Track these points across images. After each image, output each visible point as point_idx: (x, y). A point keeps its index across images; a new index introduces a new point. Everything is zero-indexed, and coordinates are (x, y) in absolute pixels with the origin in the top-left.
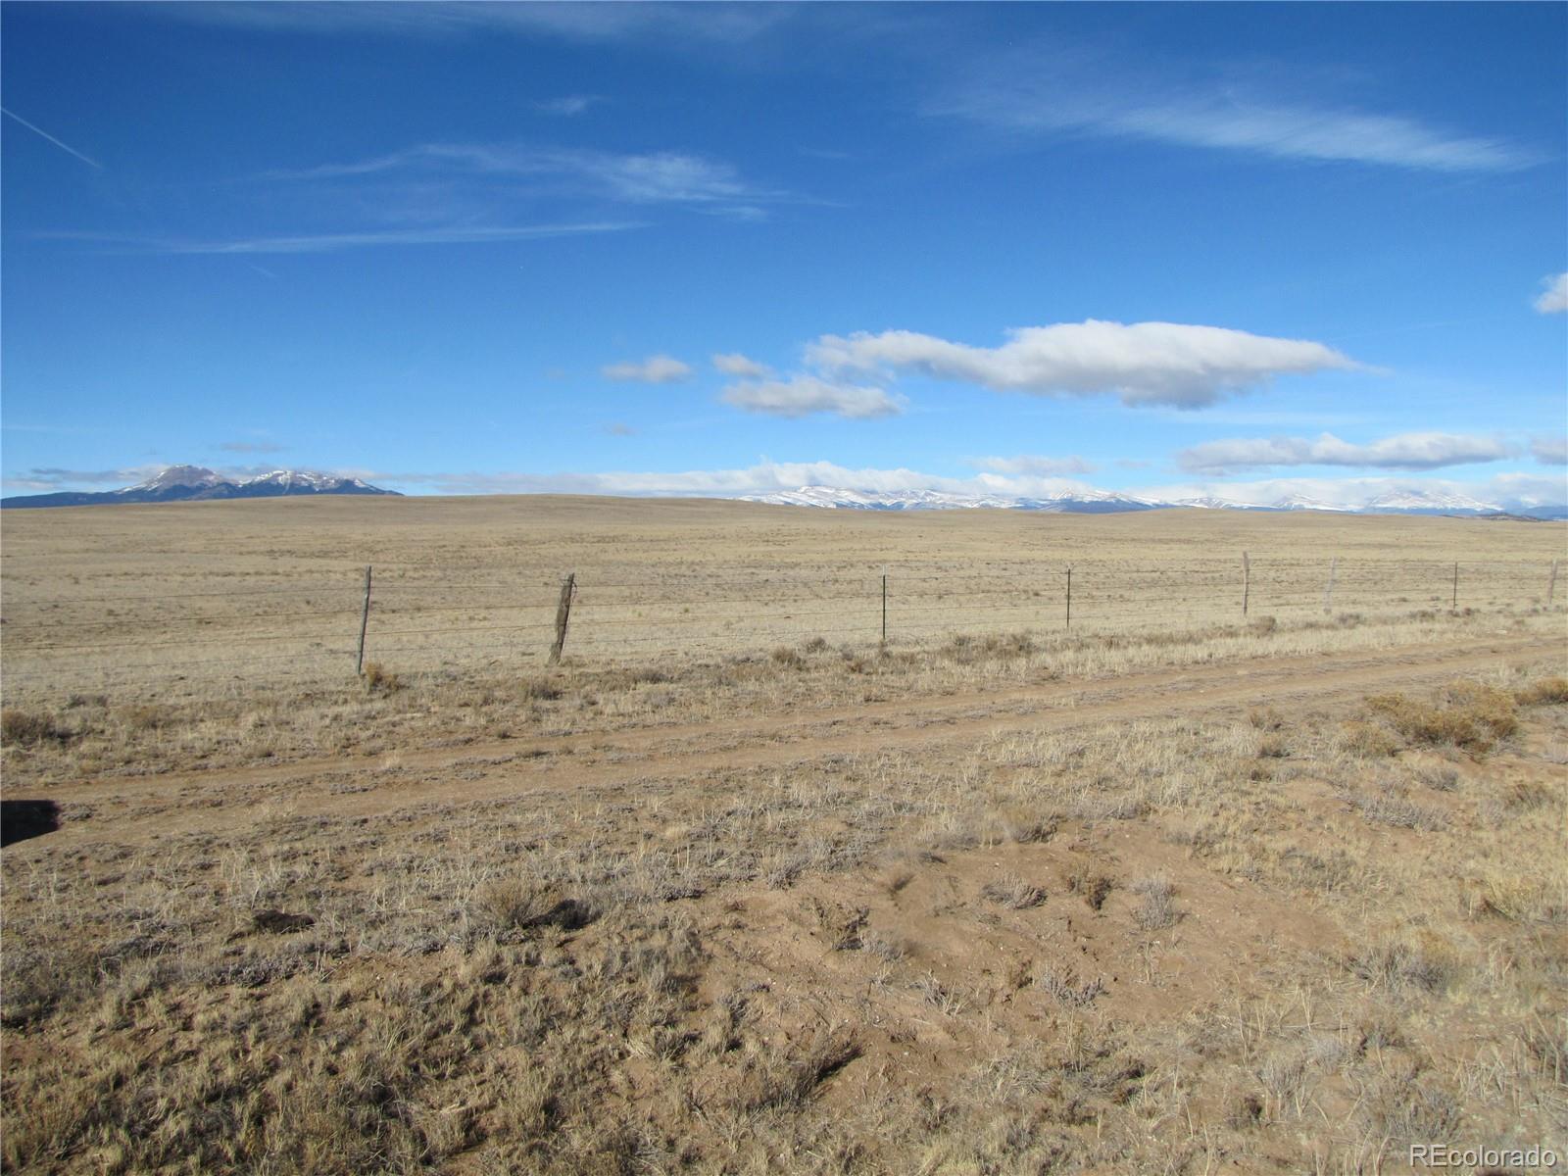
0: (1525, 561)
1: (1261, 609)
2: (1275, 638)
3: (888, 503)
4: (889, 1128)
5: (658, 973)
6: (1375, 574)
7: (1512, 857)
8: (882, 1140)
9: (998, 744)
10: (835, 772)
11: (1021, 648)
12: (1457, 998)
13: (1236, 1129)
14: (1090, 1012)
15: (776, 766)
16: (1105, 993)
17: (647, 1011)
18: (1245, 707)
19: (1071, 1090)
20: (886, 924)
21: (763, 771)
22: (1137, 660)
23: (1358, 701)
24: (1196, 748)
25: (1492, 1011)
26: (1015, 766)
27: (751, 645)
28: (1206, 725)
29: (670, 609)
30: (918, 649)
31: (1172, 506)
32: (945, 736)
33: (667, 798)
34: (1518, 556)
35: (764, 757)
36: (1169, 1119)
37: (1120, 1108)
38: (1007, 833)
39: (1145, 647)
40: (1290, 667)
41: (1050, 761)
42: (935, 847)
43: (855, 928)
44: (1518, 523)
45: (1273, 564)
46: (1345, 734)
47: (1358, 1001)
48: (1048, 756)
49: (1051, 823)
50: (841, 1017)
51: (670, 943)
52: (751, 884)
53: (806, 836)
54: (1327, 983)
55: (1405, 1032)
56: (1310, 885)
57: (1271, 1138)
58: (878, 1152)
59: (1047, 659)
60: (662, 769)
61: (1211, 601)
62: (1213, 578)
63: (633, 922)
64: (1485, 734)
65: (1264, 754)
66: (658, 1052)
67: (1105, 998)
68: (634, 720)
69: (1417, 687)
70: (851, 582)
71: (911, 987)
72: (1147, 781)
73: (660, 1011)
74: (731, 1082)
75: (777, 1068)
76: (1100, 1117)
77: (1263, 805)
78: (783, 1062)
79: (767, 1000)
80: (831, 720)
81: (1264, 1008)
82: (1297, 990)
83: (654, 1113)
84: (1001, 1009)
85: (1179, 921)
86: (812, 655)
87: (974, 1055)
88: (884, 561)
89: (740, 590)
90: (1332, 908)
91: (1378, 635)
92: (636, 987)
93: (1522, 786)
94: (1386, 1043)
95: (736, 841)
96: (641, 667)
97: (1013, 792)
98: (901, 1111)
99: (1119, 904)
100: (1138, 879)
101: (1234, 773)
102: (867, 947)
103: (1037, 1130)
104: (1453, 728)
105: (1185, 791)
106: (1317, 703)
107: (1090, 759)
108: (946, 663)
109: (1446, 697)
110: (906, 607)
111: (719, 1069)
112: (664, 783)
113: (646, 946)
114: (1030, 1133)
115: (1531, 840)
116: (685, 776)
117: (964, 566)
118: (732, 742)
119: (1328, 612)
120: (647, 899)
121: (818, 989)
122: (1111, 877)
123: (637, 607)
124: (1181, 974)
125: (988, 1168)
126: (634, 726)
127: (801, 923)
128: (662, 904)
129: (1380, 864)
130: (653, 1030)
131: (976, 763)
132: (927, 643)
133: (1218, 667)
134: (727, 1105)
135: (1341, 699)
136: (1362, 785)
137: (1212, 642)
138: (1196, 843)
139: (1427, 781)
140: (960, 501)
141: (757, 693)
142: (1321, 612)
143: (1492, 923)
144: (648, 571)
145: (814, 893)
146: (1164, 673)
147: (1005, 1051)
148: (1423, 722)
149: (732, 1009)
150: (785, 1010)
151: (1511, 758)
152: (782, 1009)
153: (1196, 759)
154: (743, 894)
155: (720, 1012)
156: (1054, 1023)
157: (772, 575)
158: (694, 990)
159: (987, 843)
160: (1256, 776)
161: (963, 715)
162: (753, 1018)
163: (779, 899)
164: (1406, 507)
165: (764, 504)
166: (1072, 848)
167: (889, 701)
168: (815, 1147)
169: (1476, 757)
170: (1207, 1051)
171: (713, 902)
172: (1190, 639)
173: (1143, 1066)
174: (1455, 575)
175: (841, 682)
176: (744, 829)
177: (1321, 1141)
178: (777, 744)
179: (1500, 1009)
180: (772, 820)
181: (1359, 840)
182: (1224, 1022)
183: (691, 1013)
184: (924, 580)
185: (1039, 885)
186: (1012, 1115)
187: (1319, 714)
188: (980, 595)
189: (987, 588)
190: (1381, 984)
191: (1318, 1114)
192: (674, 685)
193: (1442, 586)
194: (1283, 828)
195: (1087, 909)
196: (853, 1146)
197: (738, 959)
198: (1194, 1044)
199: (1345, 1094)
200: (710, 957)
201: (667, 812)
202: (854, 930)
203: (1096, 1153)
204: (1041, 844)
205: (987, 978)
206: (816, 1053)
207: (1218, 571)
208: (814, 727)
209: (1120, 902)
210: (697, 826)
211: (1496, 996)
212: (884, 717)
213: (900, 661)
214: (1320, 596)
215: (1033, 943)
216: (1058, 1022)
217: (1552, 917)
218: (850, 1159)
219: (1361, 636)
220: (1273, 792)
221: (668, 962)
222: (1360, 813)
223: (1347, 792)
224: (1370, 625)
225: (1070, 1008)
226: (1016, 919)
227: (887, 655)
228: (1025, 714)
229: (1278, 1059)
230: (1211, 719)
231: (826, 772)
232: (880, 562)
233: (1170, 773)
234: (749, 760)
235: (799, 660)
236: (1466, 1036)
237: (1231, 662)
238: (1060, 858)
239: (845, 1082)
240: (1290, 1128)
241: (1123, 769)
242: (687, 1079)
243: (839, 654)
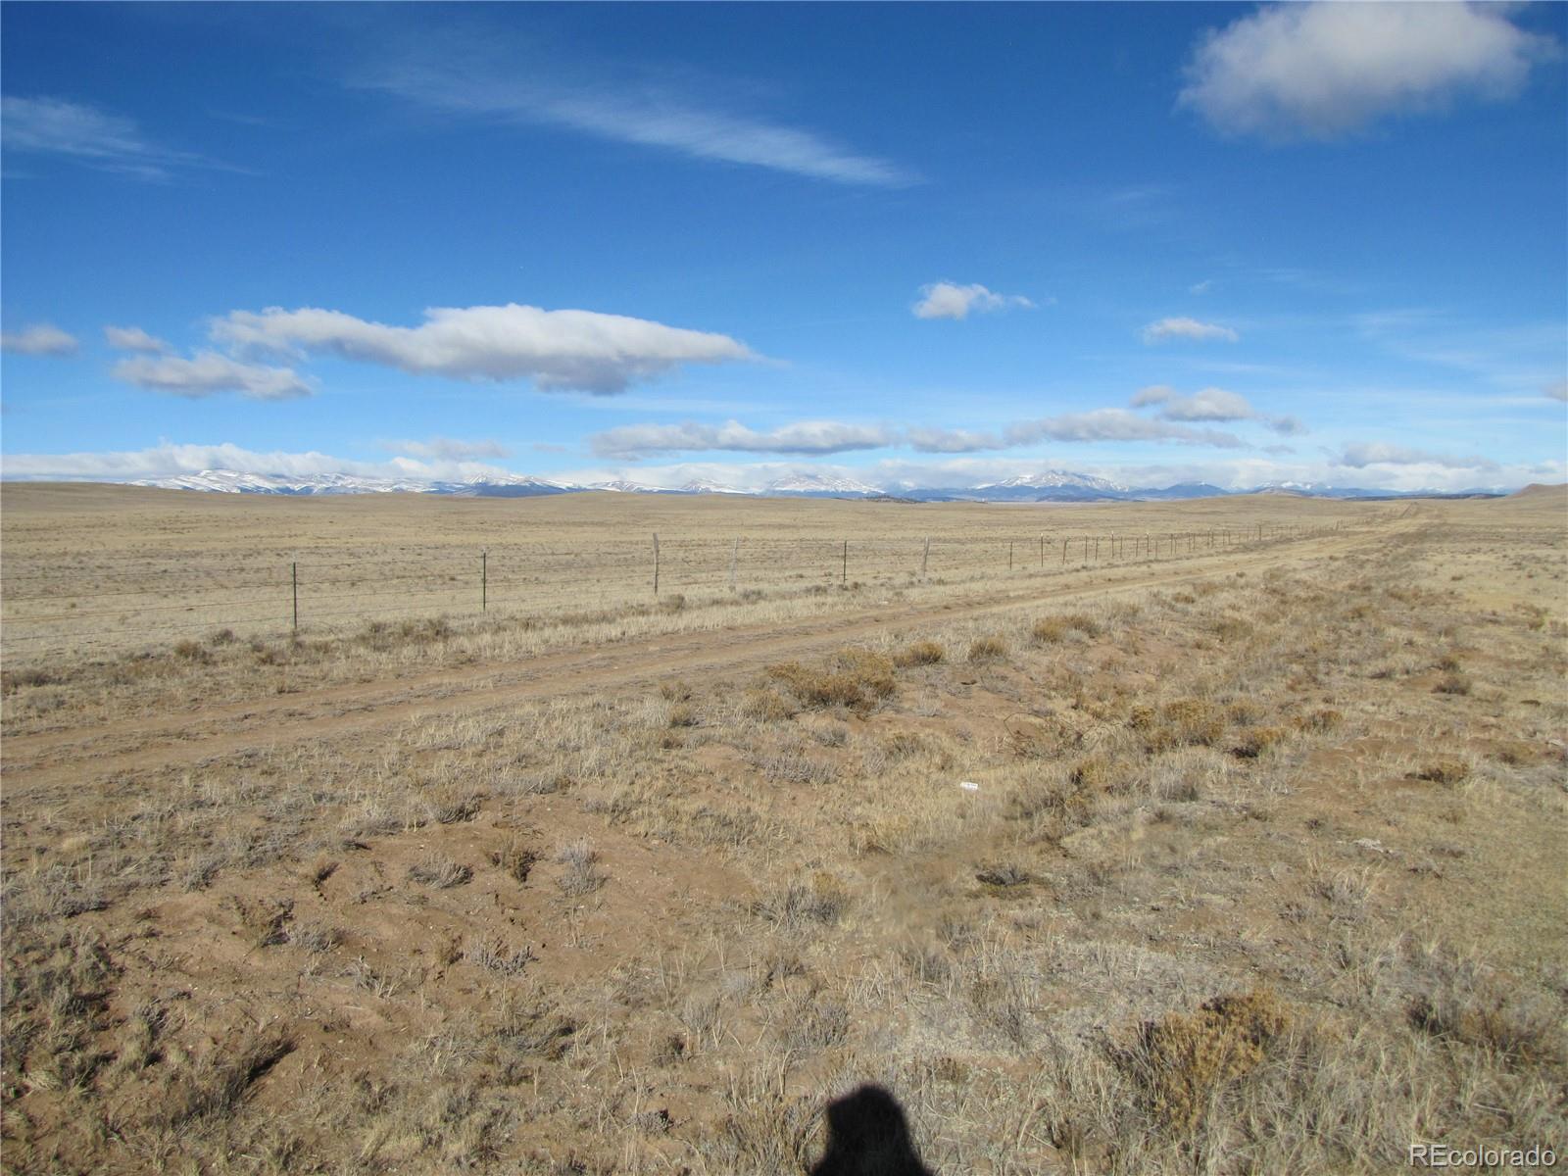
0: (903, 539)
1: (670, 588)
2: (684, 614)
3: (297, 488)
4: (327, 1118)
5: (62, 994)
6: (775, 552)
7: (892, 801)
8: (321, 1130)
9: (418, 729)
10: (249, 767)
11: (438, 633)
12: (846, 925)
13: (662, 1066)
14: (522, 979)
15: (184, 765)
16: (535, 960)
17: (48, 1038)
18: (657, 682)
19: (507, 1055)
20: (313, 914)
21: (171, 771)
22: (553, 641)
23: (760, 670)
24: (611, 723)
25: (874, 933)
26: (436, 749)
27: (150, 640)
28: (620, 700)
29: (53, 605)
30: (332, 637)
31: (585, 490)
32: (363, 723)
33: (62, 807)
34: (899, 534)
35: (171, 757)
36: (601, 1067)
37: (555, 1064)
38: (431, 815)
39: (561, 628)
40: (697, 642)
41: (470, 742)
42: (359, 834)
43: (280, 922)
44: (898, 505)
45: (682, 545)
46: (747, 701)
47: (764, 939)
48: (468, 738)
49: (474, 802)
50: (270, 1015)
51: (74, 961)
52: (163, 889)
53: (222, 834)
54: (738, 928)
55: (804, 961)
56: (720, 841)
57: (693, 1070)
58: (317, 1143)
59: (464, 642)
60: (53, 778)
61: (624, 582)
62: (626, 560)
63: (28, 943)
64: (868, 693)
65: (675, 723)
66: (65, 1082)
67: (535, 964)
68: (16, 727)
69: (811, 655)
70: (258, 570)
71: (342, 975)
72: (566, 756)
73: (65, 1035)
74: (152, 1098)
75: (204, 1075)
76: (535, 1076)
77: (675, 771)
78: (210, 1068)
79: (188, 1008)
80: (242, 715)
81: (683, 957)
82: (711, 937)
83: (62, 1149)
84: (434, 986)
85: (601, 885)
86: (219, 648)
87: (409, 1034)
88: (294, 549)
89: (135, 581)
90: (740, 861)
91: (777, 610)
92: (35, 1015)
93: (900, 738)
94: (788, 973)
95: (144, 846)
96: (21, 669)
97: (435, 775)
98: (339, 1099)
99: (543, 875)
100: (561, 849)
101: (648, 743)
102: (293, 940)
103: (477, 1096)
104: (841, 690)
105: (602, 763)
106: (722, 674)
107: (510, 738)
108: (362, 650)
109: (835, 662)
110: (318, 595)
111: (137, 1086)
112: (57, 792)
113: (45, 968)
114: (470, 1099)
115: (907, 785)
116: (82, 783)
117: (378, 551)
118: (133, 743)
119: (732, 589)
120: (44, 918)
121: (244, 990)
122: (535, 849)
123: (13, 603)
124: (605, 934)
125: (430, 1139)
126: (17, 733)
127: (221, 924)
128: (62, 921)
129: (782, 817)
130: (57, 1059)
131: (396, 748)
132: (341, 631)
133: (631, 644)
134: (148, 1123)
135: (746, 669)
136: (763, 747)
137: (625, 621)
138: (614, 811)
139: (820, 739)
140: (371, 485)
141: (159, 690)
142: (726, 590)
143: (876, 858)
144: (26, 564)
145: (234, 891)
146: (580, 652)
147: (441, 1026)
148: (816, 686)
149: (149, 1022)
150: (209, 1014)
151: (890, 714)
152: (206, 1014)
153: (612, 732)
154: (157, 900)
155: (137, 1026)
156: (487, 993)
157: (172, 565)
158: (105, 1008)
159: (411, 826)
160: (668, 745)
161: (381, 702)
162: (174, 1028)
163: (198, 902)
164: (802, 490)
165: (160, 489)
166: (495, 825)
167: (303, 691)
168: (251, 1149)
169: (862, 715)
170: (632, 1001)
171: (122, 912)
172: (604, 618)
173: (573, 1022)
174: (844, 553)
175: (251, 674)
176: (153, 833)
177: (735, 1064)
178: (185, 742)
179: (881, 930)
180: (183, 821)
181: (762, 797)
182: (647, 973)
183: (102, 1033)
184: (337, 567)
185: (465, 863)
186: (451, 1086)
187: (725, 684)
188: (395, 581)
189: (402, 574)
190: (783, 923)
191: (733, 1042)
192: (64, 687)
193: (834, 563)
194: (694, 791)
195: (513, 883)
196: (291, 1140)
197: (153, 969)
198: (620, 997)
199: (756, 1022)
200: (121, 970)
201: (63, 823)
202: (278, 925)
203: (534, 1108)
204: (466, 824)
205: (417, 957)
206: (246, 1053)
207: (630, 553)
208: (224, 722)
209: (544, 873)
210: (98, 834)
211: (877, 920)
212: (298, 708)
213: (313, 651)
214: (726, 575)
215: (461, 919)
216: (491, 991)
217: (921, 848)
218: (288, 1155)
219: (764, 611)
220: (685, 758)
221: (72, 981)
222: (763, 773)
223: (750, 754)
224: (770, 601)
225: (502, 977)
226: (445, 897)
227: (299, 645)
228: (444, 698)
229: (695, 1000)
230: (626, 694)
231: (240, 767)
232: (289, 549)
233: (587, 747)
234: (152, 762)
235: (205, 653)
236: (855, 957)
237: (644, 638)
238: (484, 835)
239: (279, 1080)
240: (709, 1058)
241: (542, 745)
242: (101, 1104)
243: (249, 645)
